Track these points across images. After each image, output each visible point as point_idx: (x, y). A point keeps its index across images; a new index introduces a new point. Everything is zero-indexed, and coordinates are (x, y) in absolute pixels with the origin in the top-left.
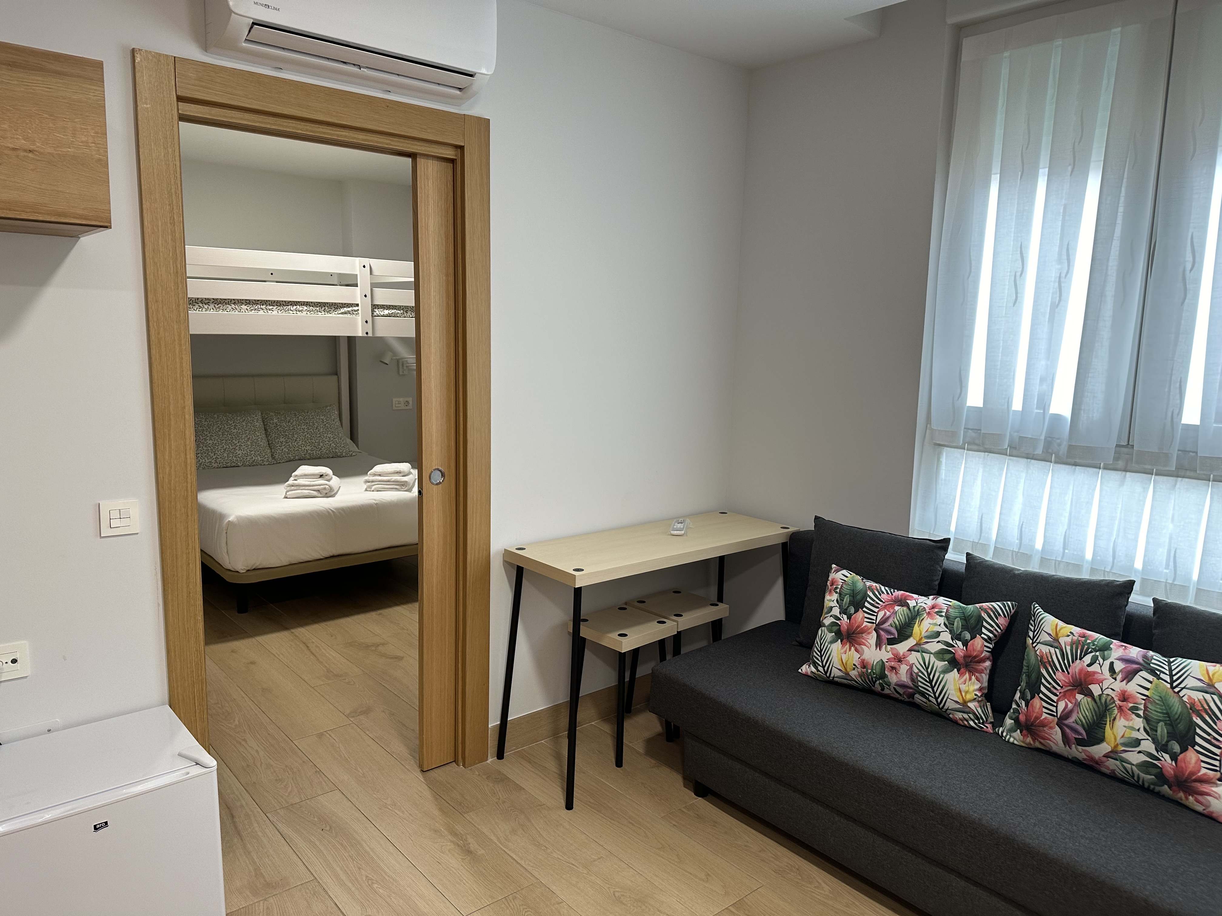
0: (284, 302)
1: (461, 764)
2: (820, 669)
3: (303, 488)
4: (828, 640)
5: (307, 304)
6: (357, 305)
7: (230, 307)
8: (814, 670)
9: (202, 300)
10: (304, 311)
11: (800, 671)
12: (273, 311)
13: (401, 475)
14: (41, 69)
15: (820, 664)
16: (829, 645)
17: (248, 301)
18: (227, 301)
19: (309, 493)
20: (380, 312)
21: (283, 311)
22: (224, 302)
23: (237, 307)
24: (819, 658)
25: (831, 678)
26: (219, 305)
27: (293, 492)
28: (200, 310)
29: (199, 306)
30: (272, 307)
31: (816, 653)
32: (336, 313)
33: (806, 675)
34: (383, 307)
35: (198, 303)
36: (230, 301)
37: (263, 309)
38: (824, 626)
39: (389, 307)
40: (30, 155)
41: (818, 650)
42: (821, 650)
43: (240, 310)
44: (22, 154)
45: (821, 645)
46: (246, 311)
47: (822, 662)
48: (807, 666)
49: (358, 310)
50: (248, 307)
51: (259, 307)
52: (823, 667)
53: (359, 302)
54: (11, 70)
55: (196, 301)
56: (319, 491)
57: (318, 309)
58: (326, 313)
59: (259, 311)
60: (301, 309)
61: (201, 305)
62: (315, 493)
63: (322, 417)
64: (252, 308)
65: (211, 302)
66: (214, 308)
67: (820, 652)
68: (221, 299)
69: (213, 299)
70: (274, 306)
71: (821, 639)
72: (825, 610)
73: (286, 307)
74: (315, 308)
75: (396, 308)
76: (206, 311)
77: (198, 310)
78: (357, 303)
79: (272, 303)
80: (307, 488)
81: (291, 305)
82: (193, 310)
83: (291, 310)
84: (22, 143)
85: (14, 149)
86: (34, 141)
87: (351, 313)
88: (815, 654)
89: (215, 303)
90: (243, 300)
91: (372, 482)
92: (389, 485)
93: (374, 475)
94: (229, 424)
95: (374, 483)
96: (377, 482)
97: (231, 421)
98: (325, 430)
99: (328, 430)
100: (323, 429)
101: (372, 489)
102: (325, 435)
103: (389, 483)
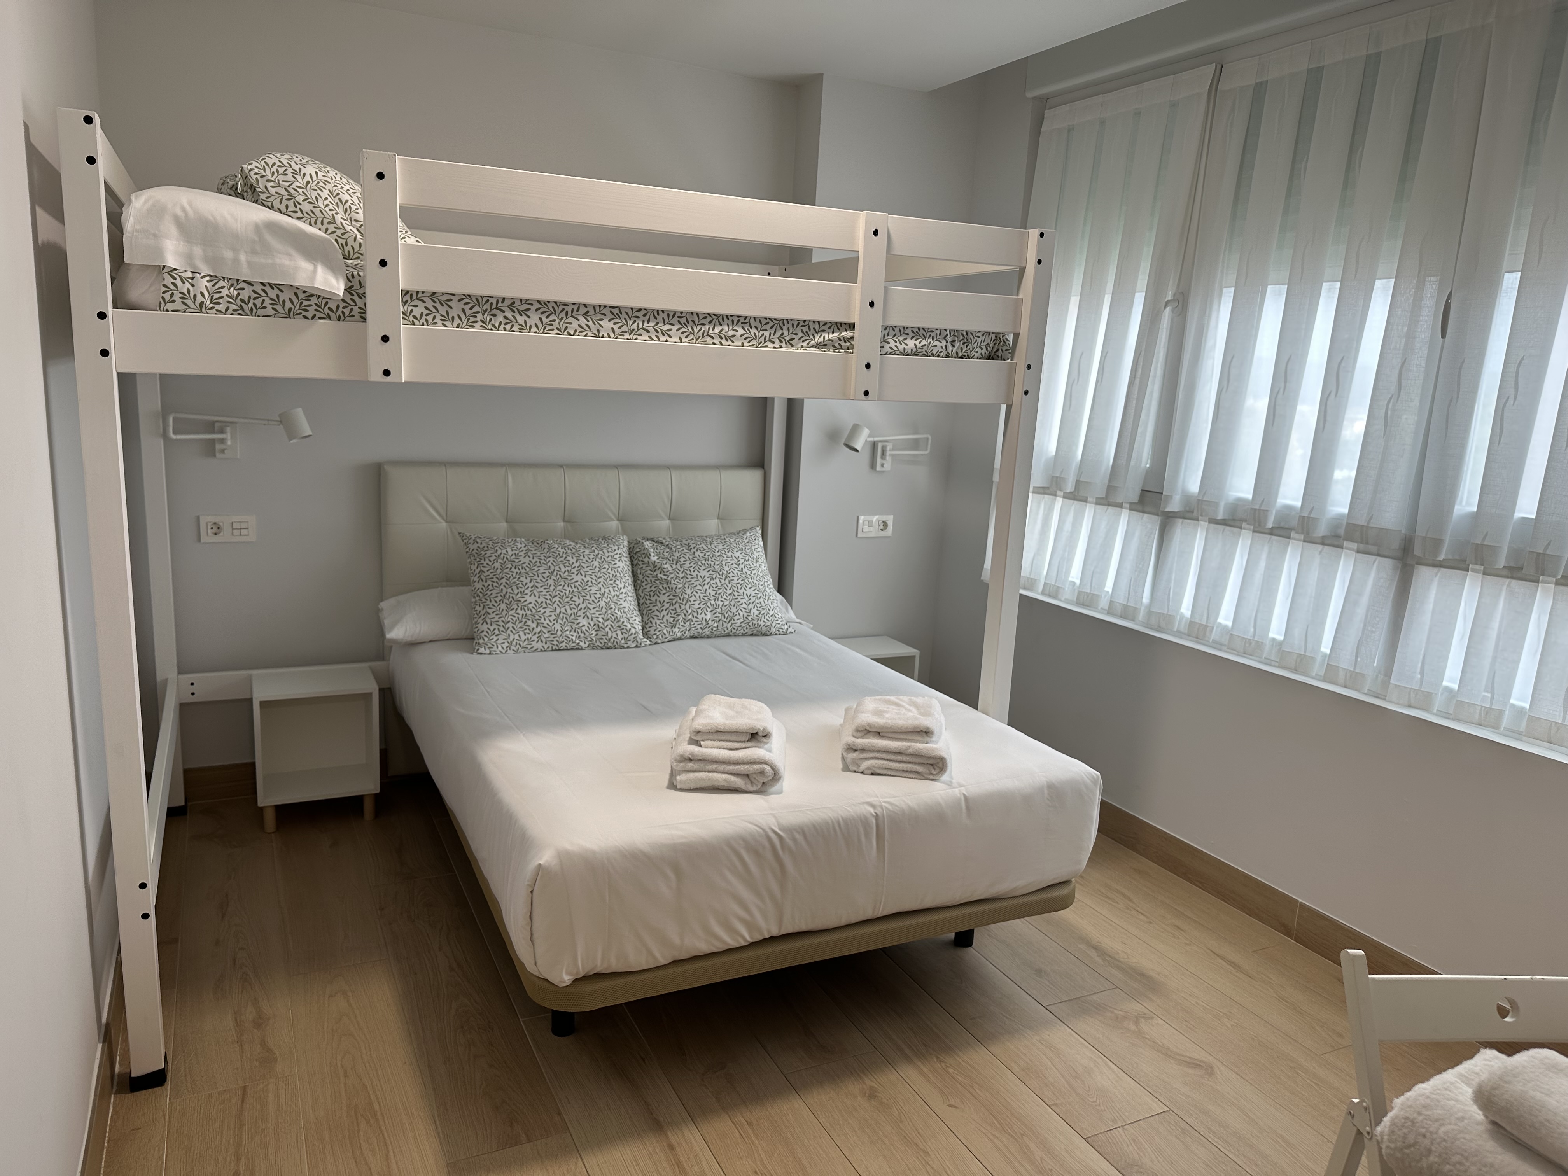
0: (695, 315)
3: (714, 767)
5: (742, 321)
6: (852, 326)
7: (575, 324)
9: (514, 303)
10: (737, 339)
12: (670, 336)
17: (616, 311)
18: (569, 309)
19: (725, 780)
20: (898, 344)
21: (692, 337)
22: (563, 309)
23: (590, 323)
26: (551, 318)
27: (692, 775)
28: (508, 327)
29: (506, 317)
30: (670, 327)
32: (805, 344)
34: (904, 332)
35: (503, 311)
36: (576, 308)
37: (648, 331)
39: (918, 333)
43: (598, 331)
46: (612, 335)
49: (852, 338)
50: (615, 324)
51: (641, 326)
53: (855, 319)
55: (500, 304)
56: (748, 776)
57: (767, 334)
58: (783, 345)
59: (640, 335)
60: (731, 333)
61: (509, 314)
62: (738, 782)
64: (625, 328)
65: (533, 308)
66: (540, 325)
68: (556, 303)
69: (539, 302)
70: (673, 325)
73: (699, 327)
74: (761, 332)
75: (933, 334)
76: (521, 330)
77: (502, 328)
78: (851, 321)
79: (668, 315)
80: (722, 767)
81: (710, 322)
82: (490, 327)
83: (708, 335)
87: (837, 345)
89: (542, 313)
90: (605, 307)
91: (863, 750)
92: (900, 762)
93: (866, 734)
94: (569, 564)
95: (865, 755)
96: (873, 751)
97: (572, 558)
98: (742, 580)
99: (746, 581)
100: (738, 580)
101: (861, 769)
102: (741, 591)
103: (899, 758)
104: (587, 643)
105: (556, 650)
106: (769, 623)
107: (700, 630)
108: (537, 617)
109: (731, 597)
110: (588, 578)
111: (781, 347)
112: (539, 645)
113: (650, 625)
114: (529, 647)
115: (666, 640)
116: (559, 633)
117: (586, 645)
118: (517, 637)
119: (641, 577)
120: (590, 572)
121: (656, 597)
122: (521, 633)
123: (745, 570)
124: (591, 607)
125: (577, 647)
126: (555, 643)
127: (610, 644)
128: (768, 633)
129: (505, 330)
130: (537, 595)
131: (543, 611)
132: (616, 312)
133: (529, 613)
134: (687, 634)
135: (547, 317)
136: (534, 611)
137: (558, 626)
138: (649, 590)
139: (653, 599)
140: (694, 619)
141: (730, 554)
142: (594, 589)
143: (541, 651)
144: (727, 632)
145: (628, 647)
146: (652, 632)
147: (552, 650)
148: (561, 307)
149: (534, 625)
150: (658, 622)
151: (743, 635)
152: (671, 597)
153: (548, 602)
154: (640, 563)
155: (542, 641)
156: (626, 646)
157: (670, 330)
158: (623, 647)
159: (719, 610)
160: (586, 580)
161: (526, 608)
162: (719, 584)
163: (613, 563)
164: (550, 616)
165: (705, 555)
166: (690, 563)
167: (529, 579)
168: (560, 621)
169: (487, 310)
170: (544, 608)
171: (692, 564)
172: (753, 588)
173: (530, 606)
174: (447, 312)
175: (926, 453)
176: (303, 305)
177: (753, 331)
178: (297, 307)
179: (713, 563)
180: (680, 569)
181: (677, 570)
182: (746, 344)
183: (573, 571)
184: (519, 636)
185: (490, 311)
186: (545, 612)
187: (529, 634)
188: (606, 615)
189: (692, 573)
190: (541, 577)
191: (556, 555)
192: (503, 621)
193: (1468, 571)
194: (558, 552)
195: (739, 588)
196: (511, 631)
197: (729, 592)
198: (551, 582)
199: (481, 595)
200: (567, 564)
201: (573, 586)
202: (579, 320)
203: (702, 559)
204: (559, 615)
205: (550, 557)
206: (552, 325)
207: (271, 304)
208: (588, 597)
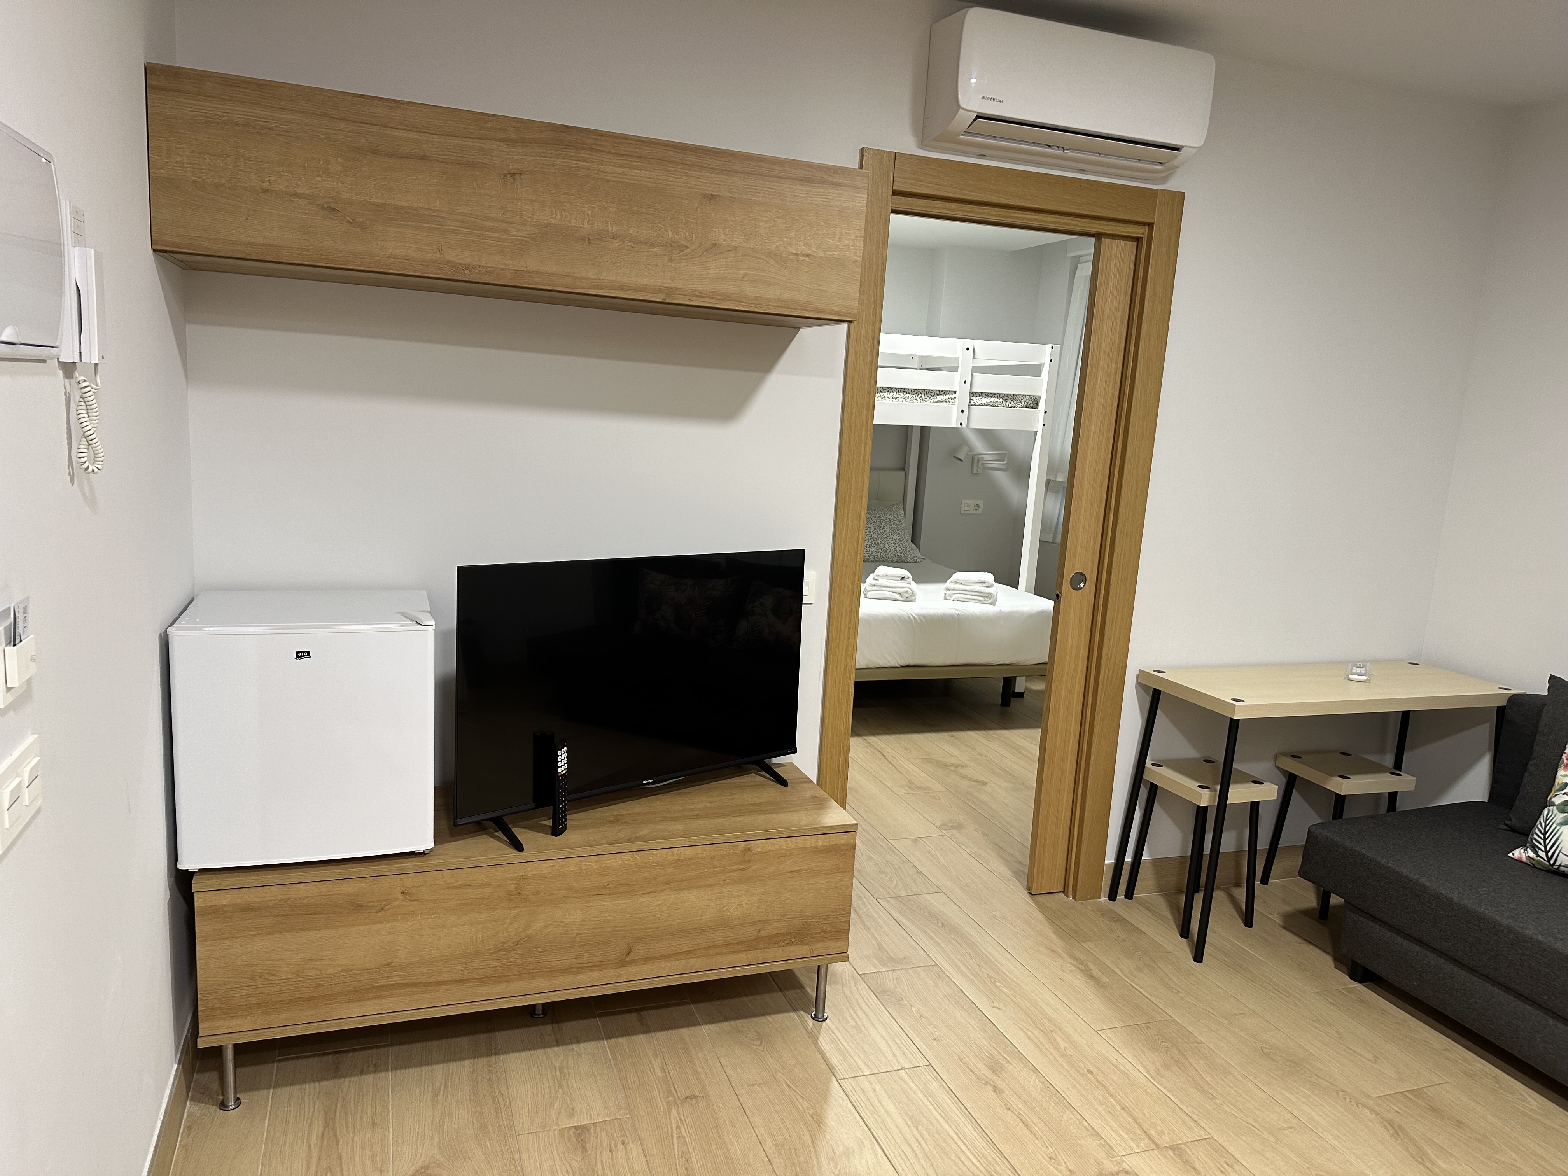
1: (1071, 896)
2: (1542, 854)
3: (885, 589)
4: (1558, 821)
6: (955, 392)
8: (1531, 854)
11: (1511, 855)
13: (985, 586)
14: (823, 182)
15: (1543, 848)
16: (1558, 828)
19: (890, 595)
20: (978, 401)
24: (1542, 842)
25: (1556, 867)
27: (876, 592)
31: (1537, 835)
33: (1519, 861)
34: (981, 395)
38: (1553, 804)
39: (988, 395)
40: (807, 259)
41: (1541, 832)
42: (1546, 833)
44: (802, 258)
45: (1546, 826)
47: (1545, 846)
48: (1522, 851)
49: (955, 398)
52: (1547, 852)
53: (957, 389)
54: (803, 185)
56: (900, 593)
58: (922, 401)
60: (898, 396)
62: (897, 596)
63: (889, 517)
67: (1544, 834)
71: (1547, 820)
72: (1556, 787)
73: (883, 393)
74: (911, 395)
75: (996, 396)
78: (955, 390)
80: (888, 589)
81: (888, 391)
83: (887, 397)
84: (802, 248)
85: (796, 254)
86: (811, 246)
87: (947, 401)
88: (1535, 836)
91: (954, 590)
93: (956, 583)
106: (906, 555)
123: (893, 526)
128: (906, 561)
141: (885, 516)
144: (882, 559)
151: (892, 562)
162: (879, 532)
175: (1005, 462)
179: (875, 521)
197: (885, 537)
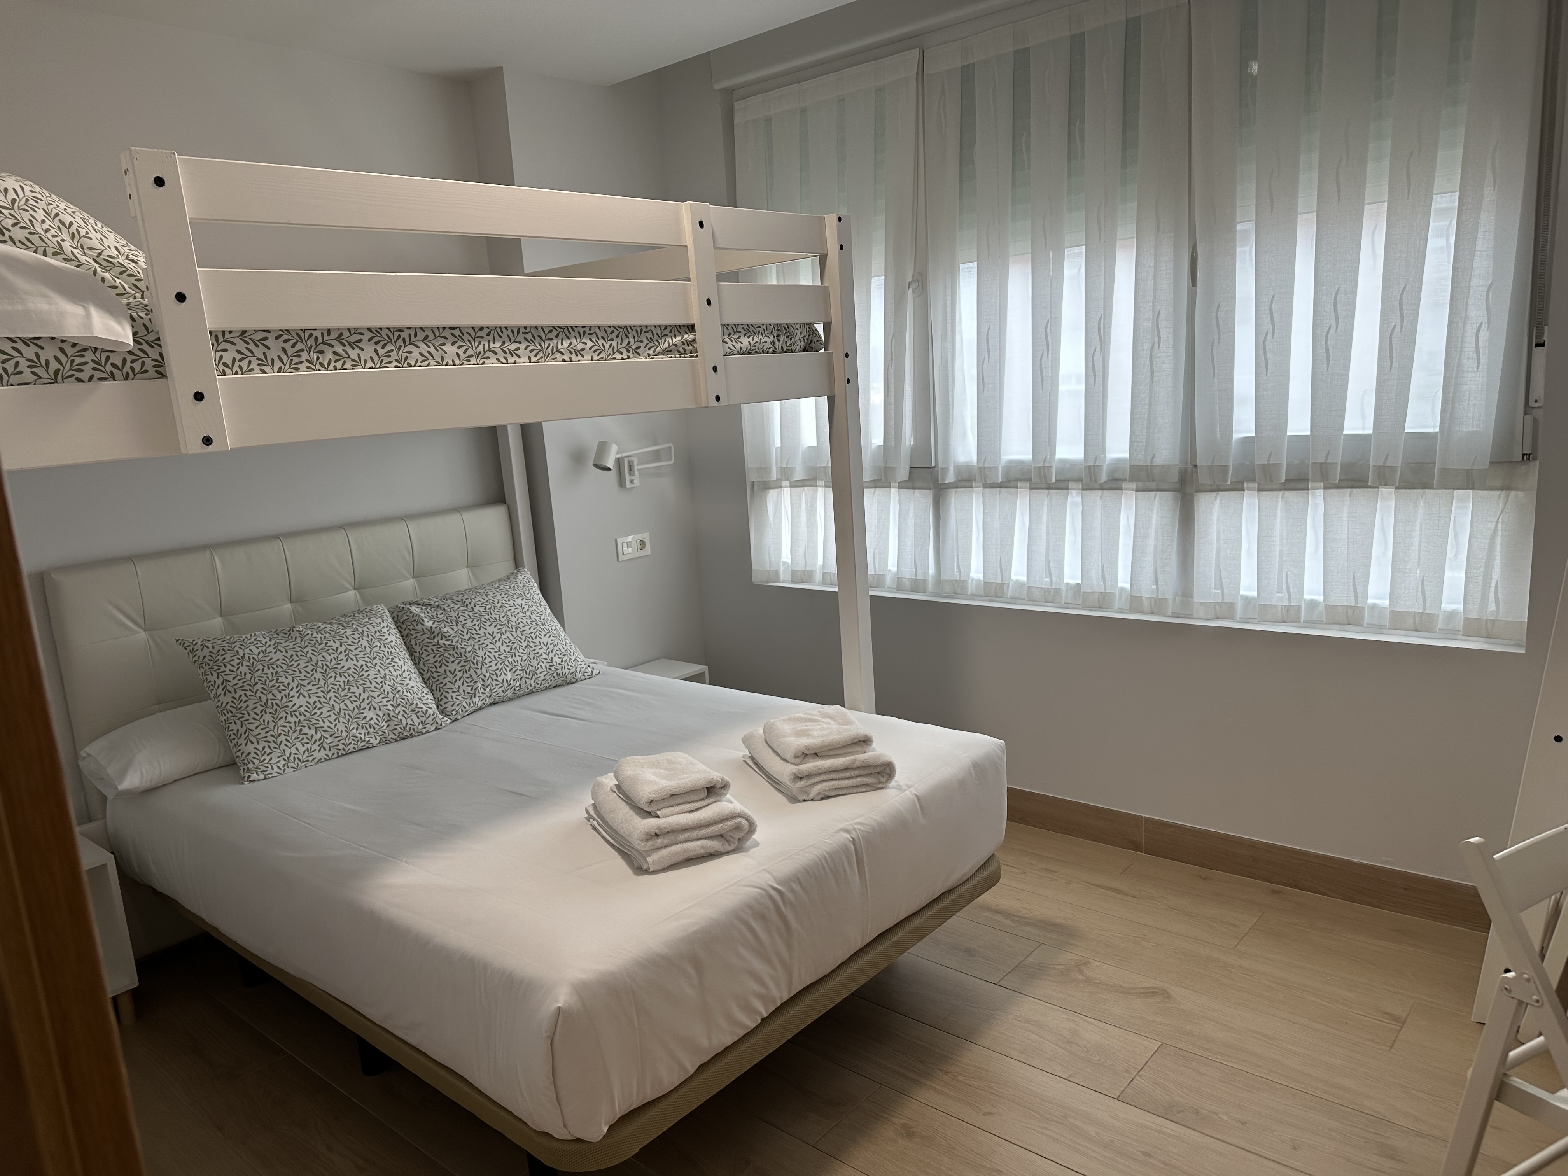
0: (540, 329)
3: (686, 836)
5: (587, 331)
6: (692, 328)
7: (416, 353)
9: (341, 334)
10: (587, 353)
12: (519, 357)
17: (457, 332)
18: (405, 335)
19: (702, 847)
21: (541, 354)
22: (399, 337)
23: (432, 350)
26: (389, 347)
27: (664, 852)
28: (339, 365)
29: (335, 353)
30: (518, 345)
32: (651, 352)
35: (332, 346)
36: (412, 333)
37: (496, 353)
43: (442, 358)
46: (457, 362)
49: (694, 340)
50: (459, 347)
51: (487, 348)
53: (694, 320)
55: (326, 338)
57: (614, 343)
58: (631, 355)
59: (488, 358)
60: (580, 346)
61: (339, 349)
64: (470, 352)
65: (365, 338)
66: (376, 358)
68: (388, 329)
69: (369, 329)
70: (520, 343)
73: (547, 343)
74: (609, 342)
76: (354, 366)
77: (331, 367)
78: (691, 322)
79: (513, 332)
81: (557, 336)
82: (318, 366)
83: (558, 351)
87: (681, 350)
89: (377, 343)
90: (444, 328)
91: (809, 776)
92: (848, 778)
93: (804, 758)
94: (333, 650)
95: (813, 781)
96: (820, 774)
97: (335, 642)
98: (534, 629)
99: (539, 628)
100: (530, 629)
101: (811, 796)
102: (537, 641)
103: (848, 774)
104: (378, 738)
105: (343, 755)
106: (573, 670)
107: (502, 694)
108: (314, 721)
109: (528, 649)
110: (361, 662)
111: (629, 358)
112: (322, 754)
113: (445, 700)
114: (310, 759)
115: (467, 713)
116: (345, 734)
117: (378, 741)
118: (294, 750)
119: (418, 649)
120: (361, 655)
121: (444, 667)
122: (299, 745)
123: (533, 617)
124: (375, 694)
125: (367, 745)
126: (341, 747)
127: (405, 734)
128: (574, 680)
129: (336, 369)
130: (306, 694)
131: (319, 712)
132: (457, 334)
133: (302, 718)
134: (488, 701)
135: (383, 347)
136: (308, 715)
137: (341, 727)
138: (432, 660)
139: (441, 670)
140: (494, 683)
141: (511, 603)
142: (372, 673)
143: (326, 760)
144: (530, 689)
145: (427, 732)
146: (450, 708)
147: (339, 756)
148: (397, 334)
149: (313, 732)
150: (454, 695)
151: (547, 688)
152: (462, 664)
153: (323, 700)
154: (413, 632)
155: (325, 749)
156: (424, 731)
157: (518, 349)
158: (422, 734)
159: (519, 667)
160: (359, 665)
161: (297, 714)
162: (512, 638)
163: (384, 638)
164: (329, 716)
165: (485, 609)
166: (472, 622)
167: (290, 678)
168: (342, 720)
169: (311, 346)
170: (319, 709)
171: (475, 622)
172: (548, 635)
173: (302, 710)
174: (265, 354)
175: (672, 462)
176: (75, 364)
177: (601, 341)
178: (68, 367)
179: (497, 617)
180: (462, 629)
181: (460, 632)
182: (596, 358)
183: (340, 657)
184: (297, 749)
185: (316, 347)
186: (322, 713)
187: (308, 743)
188: (395, 701)
189: (479, 632)
190: (304, 673)
191: (313, 643)
192: (272, 735)
193: (1244, 490)
194: (314, 639)
195: (534, 638)
196: (286, 745)
197: (524, 644)
198: (318, 676)
199: (233, 710)
200: (331, 651)
201: (346, 675)
202: (419, 348)
203: (483, 614)
204: (339, 713)
205: (307, 646)
206: (390, 356)
207: (29, 367)
208: (368, 684)
